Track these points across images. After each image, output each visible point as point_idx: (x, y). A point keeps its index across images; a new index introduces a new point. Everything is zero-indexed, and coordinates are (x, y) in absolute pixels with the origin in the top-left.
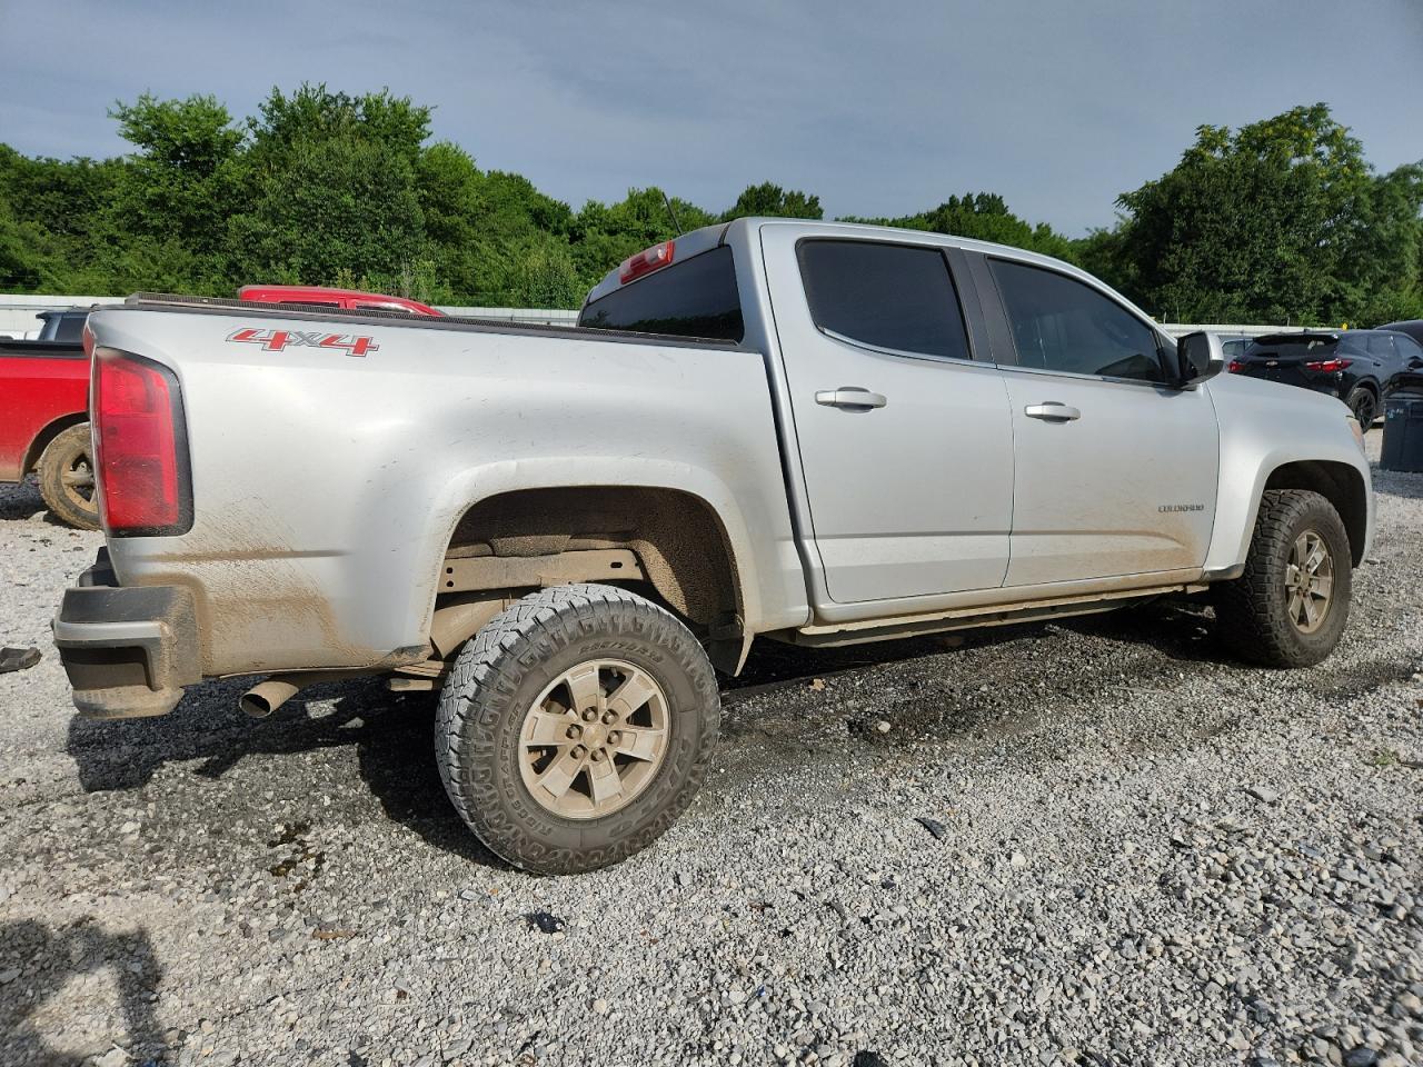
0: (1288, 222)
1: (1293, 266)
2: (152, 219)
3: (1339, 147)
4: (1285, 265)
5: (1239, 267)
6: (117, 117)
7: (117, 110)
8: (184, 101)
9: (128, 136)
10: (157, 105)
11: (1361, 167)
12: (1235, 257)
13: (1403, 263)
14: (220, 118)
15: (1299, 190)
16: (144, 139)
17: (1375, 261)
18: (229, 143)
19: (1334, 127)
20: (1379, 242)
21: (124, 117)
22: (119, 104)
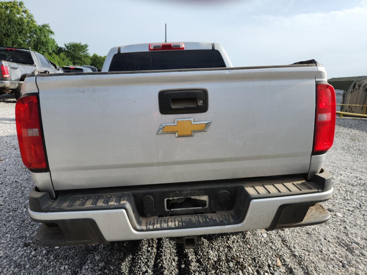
0: (20, 32)
1: (23, 45)
3: (28, 14)
4: (21, 44)
5: (9, 42)
11: (34, 21)
12: (7, 39)
13: (48, 48)
15: (21, 24)
17: (42, 47)
19: (26, 9)
20: (43, 42)
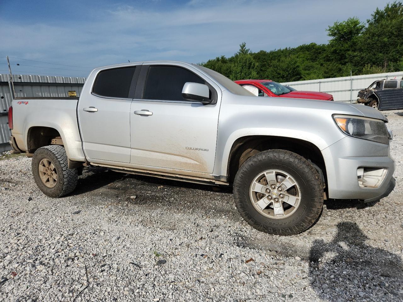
2: (332, 57)
6: (328, 30)
7: (329, 29)
8: (346, 21)
9: (330, 35)
10: (339, 24)
14: (356, 23)
16: (334, 35)
18: (358, 30)
21: (330, 30)
22: (329, 26)
